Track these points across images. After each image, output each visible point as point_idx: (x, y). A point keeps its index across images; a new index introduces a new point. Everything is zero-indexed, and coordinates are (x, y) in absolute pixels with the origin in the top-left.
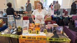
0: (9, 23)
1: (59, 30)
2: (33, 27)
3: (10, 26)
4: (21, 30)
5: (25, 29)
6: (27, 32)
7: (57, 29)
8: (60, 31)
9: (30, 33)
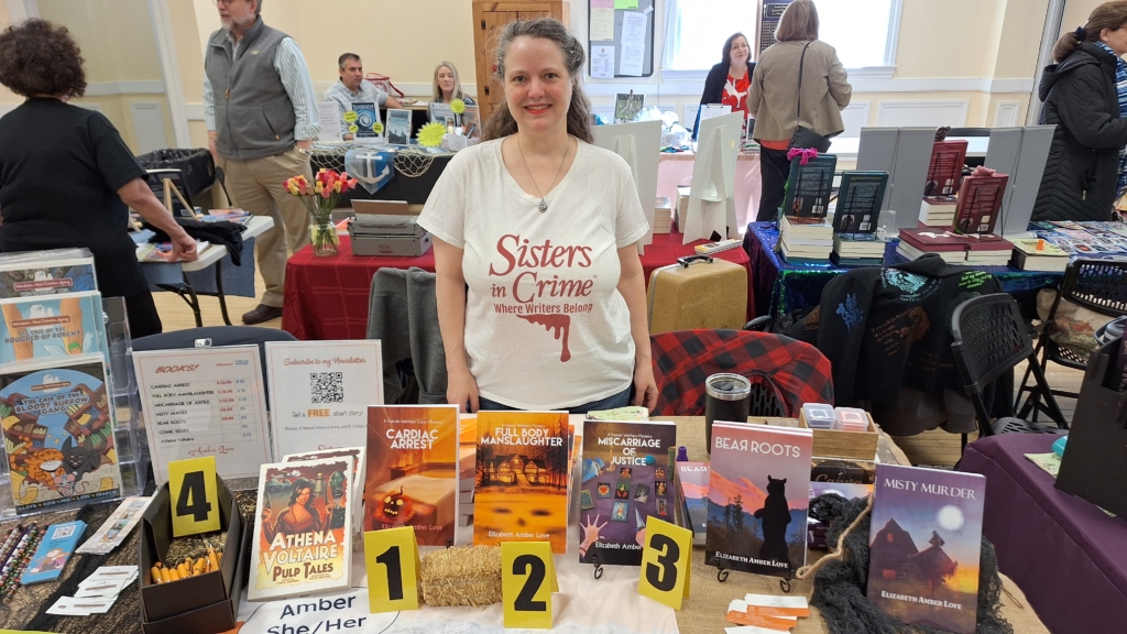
0: (19, 399)
1: (922, 544)
2: (451, 484)
3: (20, 461)
4: (224, 527)
5: (299, 513)
6: (340, 575)
7: (877, 527)
8: (933, 567)
9: (396, 592)
